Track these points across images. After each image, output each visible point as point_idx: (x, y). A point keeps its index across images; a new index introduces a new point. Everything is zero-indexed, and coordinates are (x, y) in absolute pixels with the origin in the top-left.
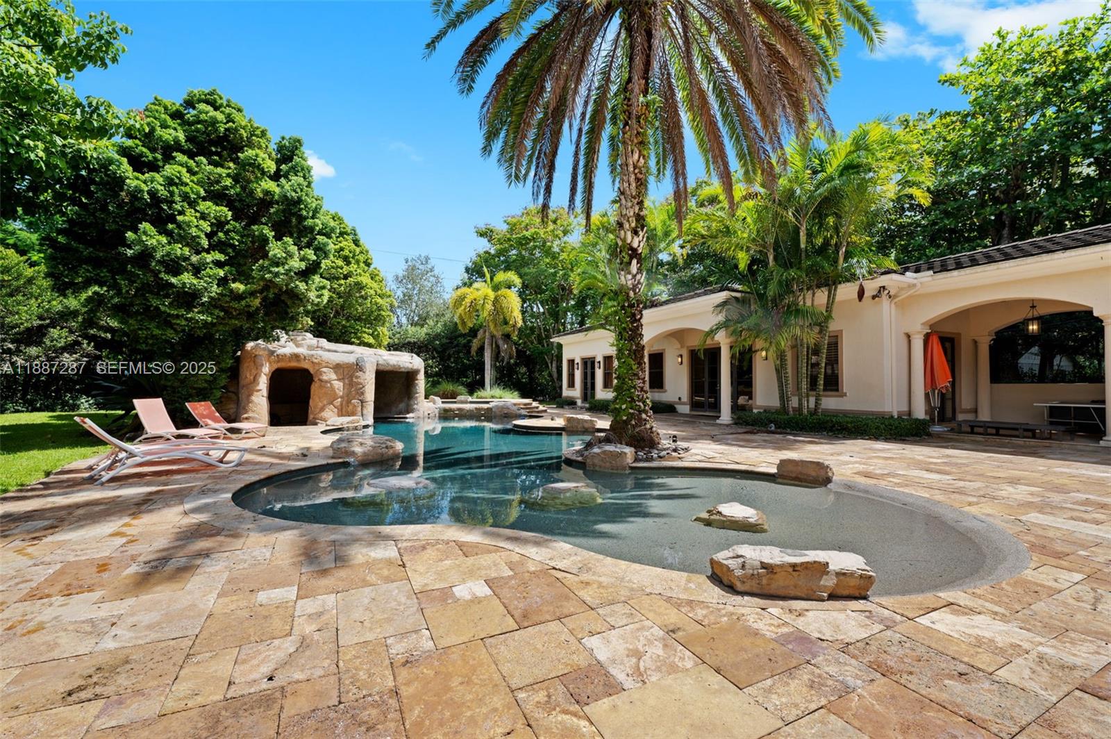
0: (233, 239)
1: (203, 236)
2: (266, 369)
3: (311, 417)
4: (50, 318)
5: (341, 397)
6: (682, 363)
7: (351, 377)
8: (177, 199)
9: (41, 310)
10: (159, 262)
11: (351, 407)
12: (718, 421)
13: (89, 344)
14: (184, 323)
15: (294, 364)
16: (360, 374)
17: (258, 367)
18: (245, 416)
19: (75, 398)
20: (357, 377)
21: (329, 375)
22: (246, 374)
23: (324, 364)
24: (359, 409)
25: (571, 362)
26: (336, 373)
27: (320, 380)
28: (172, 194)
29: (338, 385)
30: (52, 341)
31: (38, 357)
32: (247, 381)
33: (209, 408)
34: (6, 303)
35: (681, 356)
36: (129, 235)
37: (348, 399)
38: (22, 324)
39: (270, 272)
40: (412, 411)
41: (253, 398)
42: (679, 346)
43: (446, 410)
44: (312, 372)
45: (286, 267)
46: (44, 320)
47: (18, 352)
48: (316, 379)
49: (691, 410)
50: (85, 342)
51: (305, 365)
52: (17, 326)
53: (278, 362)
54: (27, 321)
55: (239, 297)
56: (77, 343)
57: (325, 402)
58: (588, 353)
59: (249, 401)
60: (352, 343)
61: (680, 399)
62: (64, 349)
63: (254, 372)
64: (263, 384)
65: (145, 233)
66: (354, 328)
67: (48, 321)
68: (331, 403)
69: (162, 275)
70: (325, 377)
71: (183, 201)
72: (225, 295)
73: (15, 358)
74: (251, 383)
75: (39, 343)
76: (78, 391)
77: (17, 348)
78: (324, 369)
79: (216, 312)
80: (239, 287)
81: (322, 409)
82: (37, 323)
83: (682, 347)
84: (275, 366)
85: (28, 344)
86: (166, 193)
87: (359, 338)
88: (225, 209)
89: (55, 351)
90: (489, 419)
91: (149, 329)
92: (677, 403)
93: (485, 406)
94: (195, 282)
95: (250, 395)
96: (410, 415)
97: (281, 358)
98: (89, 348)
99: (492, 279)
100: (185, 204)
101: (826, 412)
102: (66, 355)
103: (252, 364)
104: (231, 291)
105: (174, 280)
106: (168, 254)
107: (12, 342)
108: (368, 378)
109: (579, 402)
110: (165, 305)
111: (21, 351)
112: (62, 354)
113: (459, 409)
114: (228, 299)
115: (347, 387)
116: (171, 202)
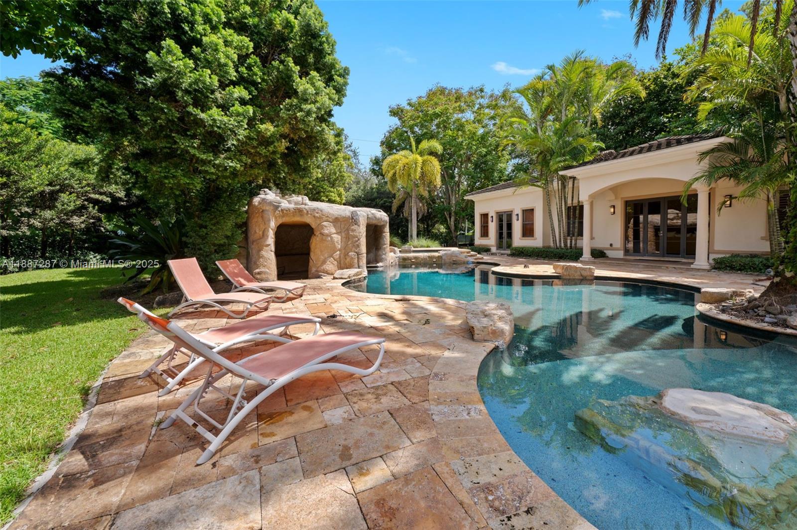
0: (256, 75)
1: (231, 64)
2: (273, 224)
3: (313, 270)
4: (60, 185)
5: (340, 250)
6: (614, 213)
7: (348, 230)
8: (199, 19)
9: (51, 175)
10: (187, 92)
11: (348, 259)
12: (692, 266)
13: (94, 208)
14: (213, 170)
15: (297, 219)
16: (354, 227)
17: (266, 222)
18: (257, 270)
19: (85, 255)
20: (353, 231)
21: (330, 229)
22: (255, 229)
23: (325, 218)
24: (356, 261)
25: (485, 217)
26: (335, 226)
27: (322, 234)
28: (193, 12)
29: (337, 238)
30: (63, 205)
31: (52, 219)
32: (256, 237)
33: (238, 266)
34: (19, 167)
35: (614, 207)
36: (151, 55)
37: (345, 254)
38: (36, 188)
39: (301, 110)
40: (381, 260)
41: (263, 253)
42: (613, 198)
43: (404, 259)
44: (313, 226)
45: (318, 105)
46: (55, 186)
47: (33, 215)
48: (317, 233)
50: (91, 205)
51: (308, 220)
52: (31, 190)
53: (283, 216)
54: (40, 185)
55: (265, 141)
56: (83, 207)
57: (326, 255)
58: (504, 207)
59: (260, 257)
60: (323, 201)
61: (611, 245)
62: (74, 212)
63: (262, 227)
64: (271, 240)
65: (169, 52)
66: (322, 188)
67: (58, 187)
68: (331, 256)
69: (191, 109)
70: (326, 231)
71: (205, 23)
72: (253, 139)
73: (32, 221)
74: (260, 239)
75: (51, 207)
76: (87, 248)
77: (34, 211)
78: (325, 223)
79: (244, 158)
80: (268, 128)
81: (324, 262)
82: (48, 189)
83: (616, 198)
84: (280, 221)
85: (44, 207)
86: (187, 10)
87: (327, 197)
88: (247, 39)
89: (66, 214)
90: (440, 266)
91: (174, 176)
92: (608, 249)
93: (436, 254)
94: (225, 119)
95: (260, 250)
96: (380, 264)
97: (285, 212)
98: (93, 210)
99: (417, 148)
100: (207, 27)
102: (75, 217)
103: (260, 219)
104: (259, 133)
105: (203, 116)
106: (196, 82)
107: (28, 205)
108: (362, 231)
109: (494, 250)
110: (192, 146)
111: (37, 214)
112: (71, 216)
113: (416, 258)
114: (255, 143)
115: (344, 240)
116: (192, 24)
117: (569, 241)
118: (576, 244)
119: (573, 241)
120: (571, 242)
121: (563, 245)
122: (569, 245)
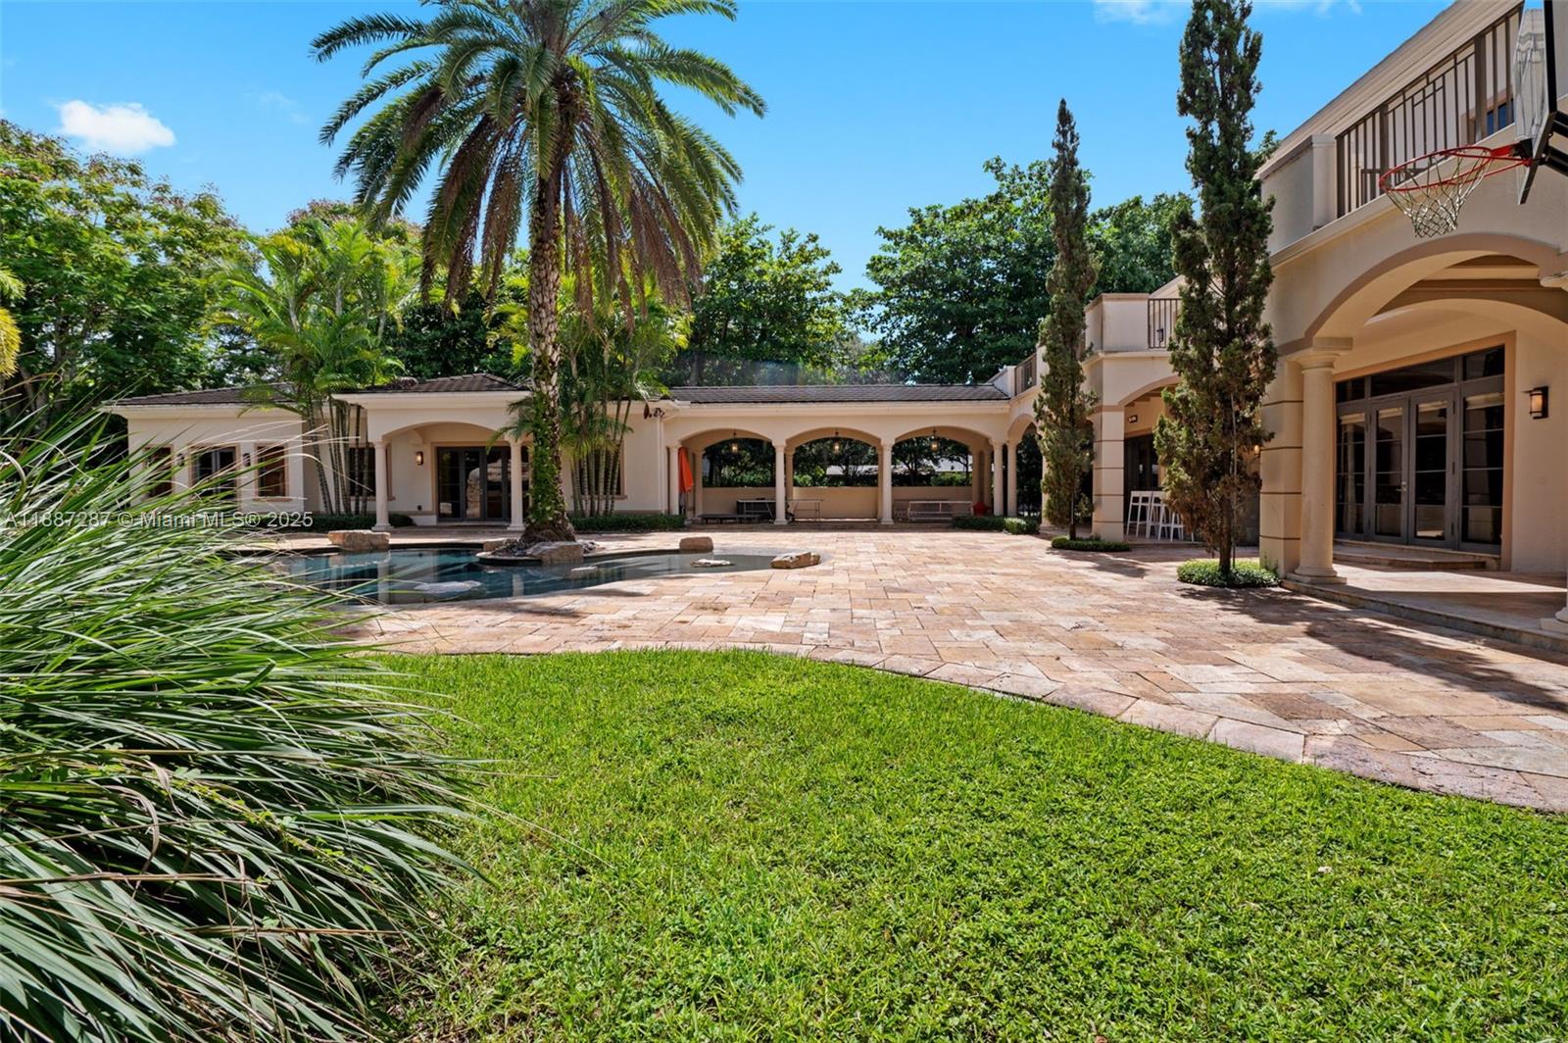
6: (422, 462)
25: (161, 452)
35: (422, 454)
42: (420, 441)
49: (439, 520)
61: (420, 508)
83: (424, 442)
92: (415, 514)
101: (620, 513)
117: (353, 504)
118: (365, 507)
119: (361, 504)
120: (357, 504)
121: (342, 509)
122: (353, 509)
